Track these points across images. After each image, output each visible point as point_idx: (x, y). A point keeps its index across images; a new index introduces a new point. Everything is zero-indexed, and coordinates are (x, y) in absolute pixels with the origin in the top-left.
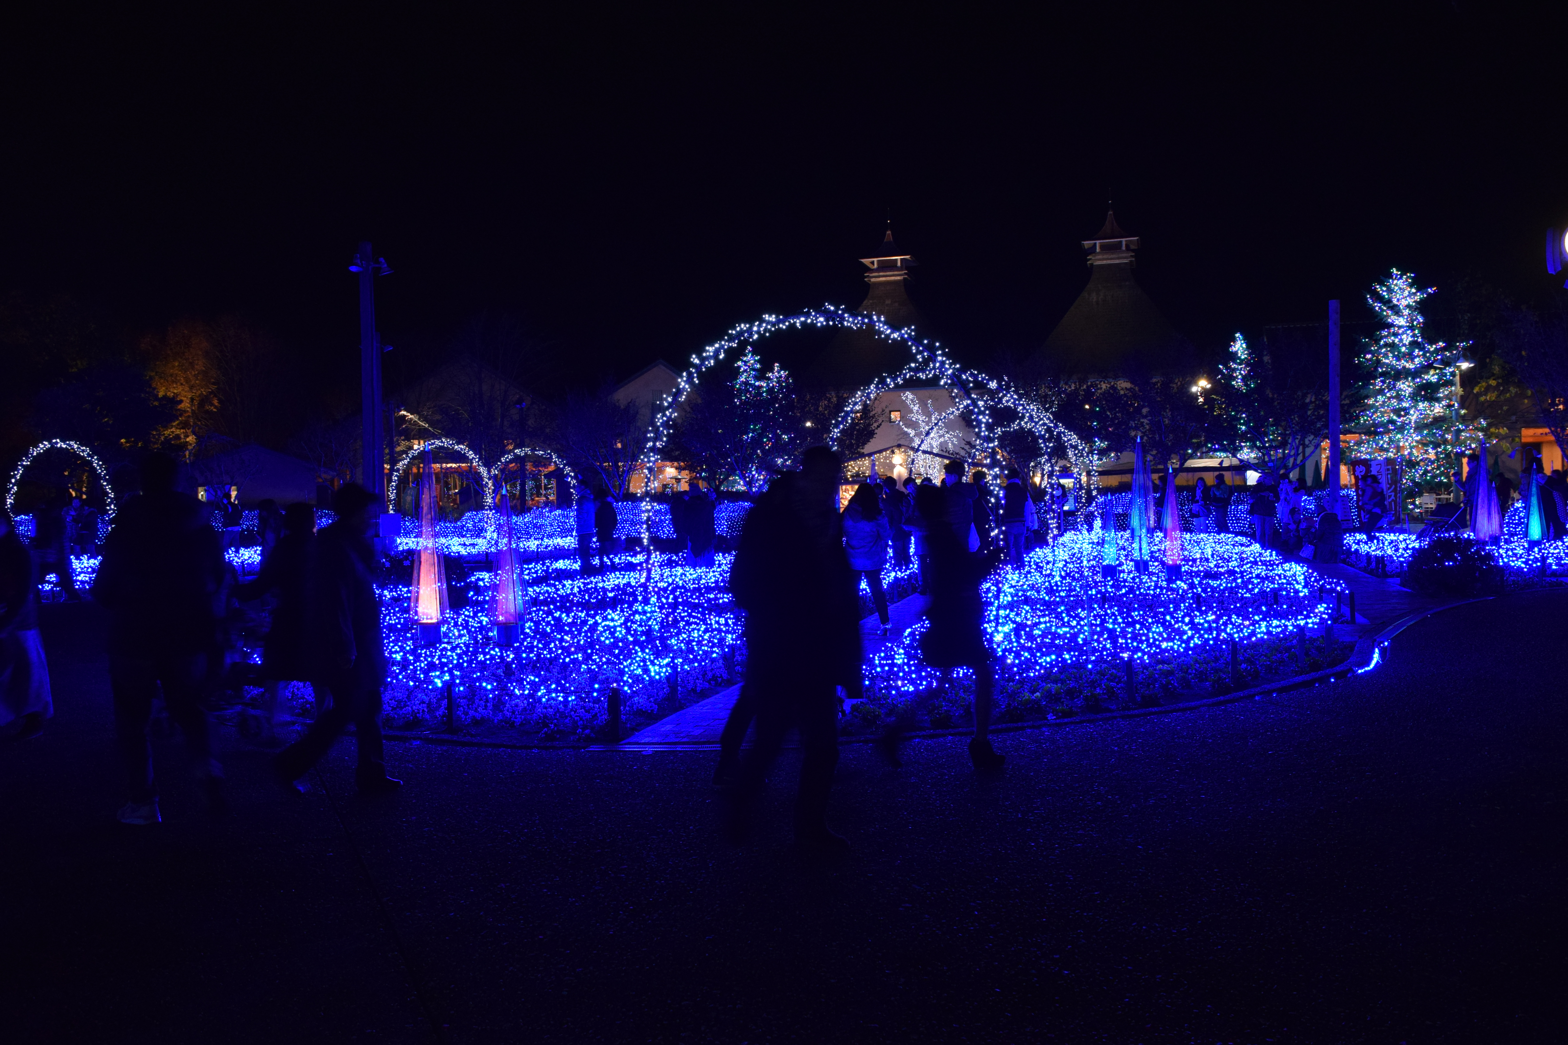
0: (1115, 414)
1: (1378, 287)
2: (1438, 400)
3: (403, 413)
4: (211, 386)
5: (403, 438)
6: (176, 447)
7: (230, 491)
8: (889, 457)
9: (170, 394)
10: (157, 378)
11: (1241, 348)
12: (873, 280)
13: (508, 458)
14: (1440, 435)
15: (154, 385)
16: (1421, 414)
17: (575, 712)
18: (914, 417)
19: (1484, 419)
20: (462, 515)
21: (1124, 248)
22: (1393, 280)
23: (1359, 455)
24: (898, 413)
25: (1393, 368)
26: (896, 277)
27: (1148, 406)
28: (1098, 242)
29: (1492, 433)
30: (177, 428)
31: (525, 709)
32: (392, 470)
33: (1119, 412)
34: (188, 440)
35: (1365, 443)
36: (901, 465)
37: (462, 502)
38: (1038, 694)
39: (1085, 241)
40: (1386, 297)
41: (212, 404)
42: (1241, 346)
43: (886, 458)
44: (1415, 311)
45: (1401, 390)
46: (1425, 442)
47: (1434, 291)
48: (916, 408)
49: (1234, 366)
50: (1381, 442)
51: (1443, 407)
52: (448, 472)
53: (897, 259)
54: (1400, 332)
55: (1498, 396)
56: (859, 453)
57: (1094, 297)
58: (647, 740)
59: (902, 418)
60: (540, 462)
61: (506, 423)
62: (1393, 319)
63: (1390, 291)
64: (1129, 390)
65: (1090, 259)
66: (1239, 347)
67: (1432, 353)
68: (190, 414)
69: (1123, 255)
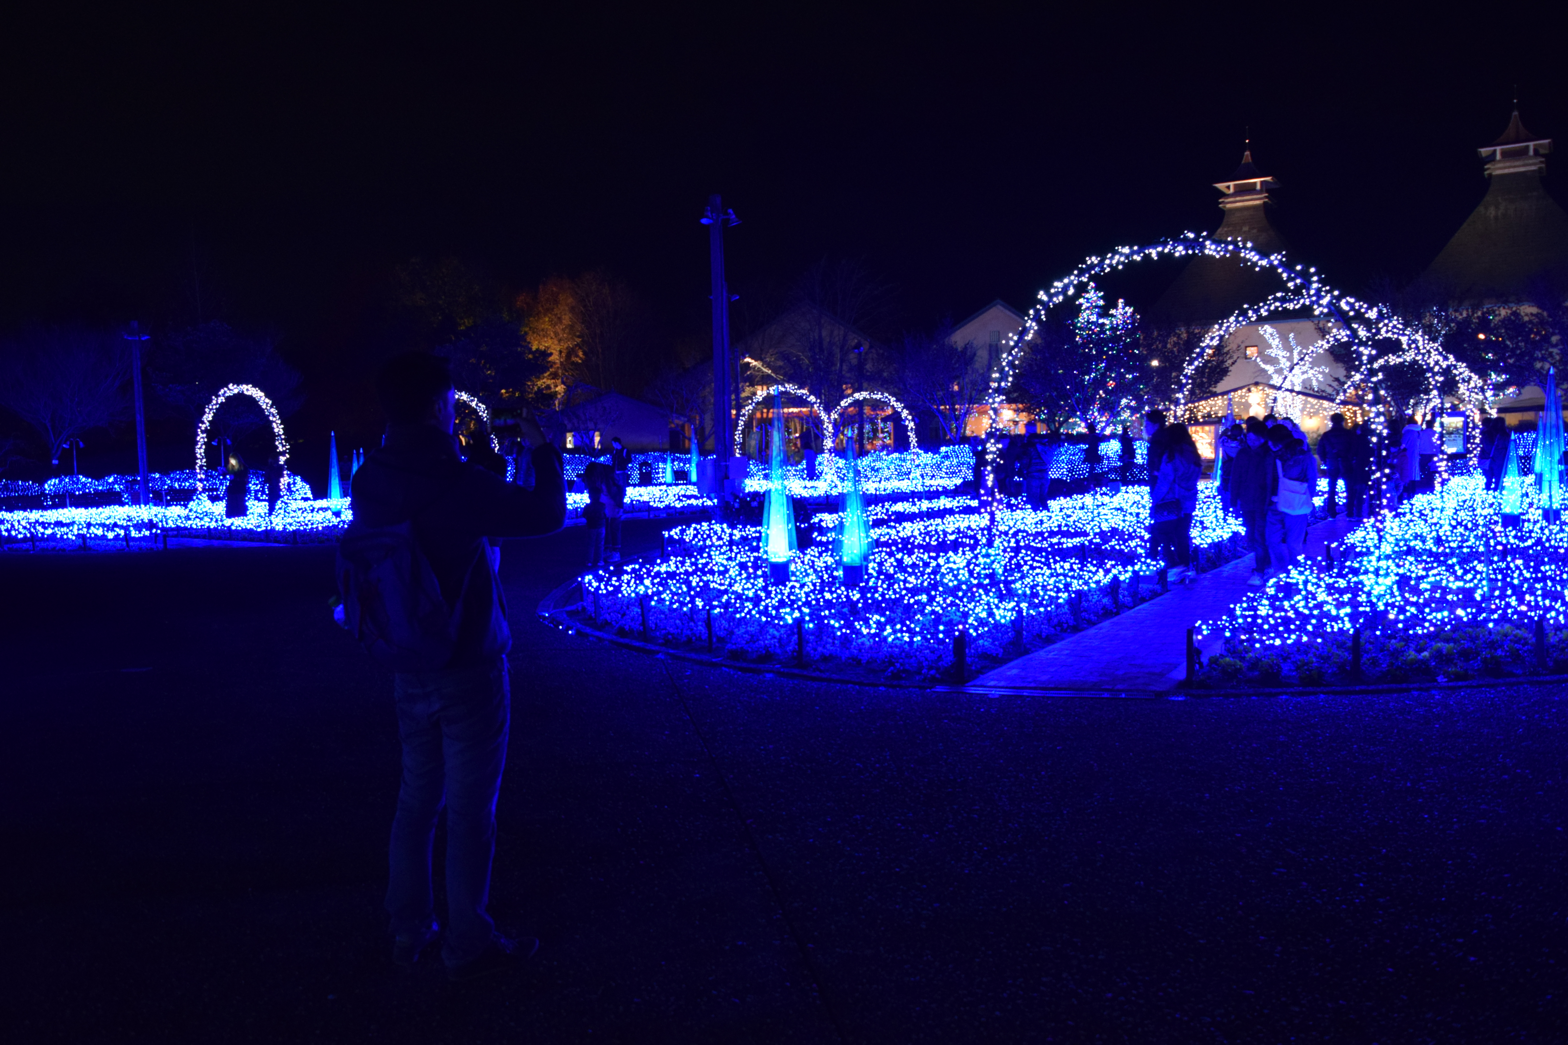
0: (1517, 343)
3: (748, 360)
4: (577, 339)
5: (747, 384)
6: (547, 397)
7: (593, 437)
8: (1245, 396)
9: (542, 348)
10: (530, 333)
12: (1228, 206)
13: (846, 402)
15: (528, 340)
17: (920, 652)
18: (1273, 352)
21: (1531, 152)
24: (1254, 349)
26: (1254, 201)
27: (1559, 333)
28: (1498, 149)
30: (548, 379)
31: (871, 647)
32: (738, 415)
33: (1522, 341)
34: (557, 389)
36: (1259, 404)
38: (1425, 654)
39: (1482, 148)
41: (577, 356)
43: (1241, 397)
48: (1276, 343)
52: (790, 417)
53: (1255, 183)
56: (1210, 392)
57: (1492, 212)
58: (992, 683)
59: (1260, 353)
60: (877, 405)
61: (845, 367)
64: (1536, 315)
65: (1488, 169)
68: (559, 366)
69: (1531, 161)
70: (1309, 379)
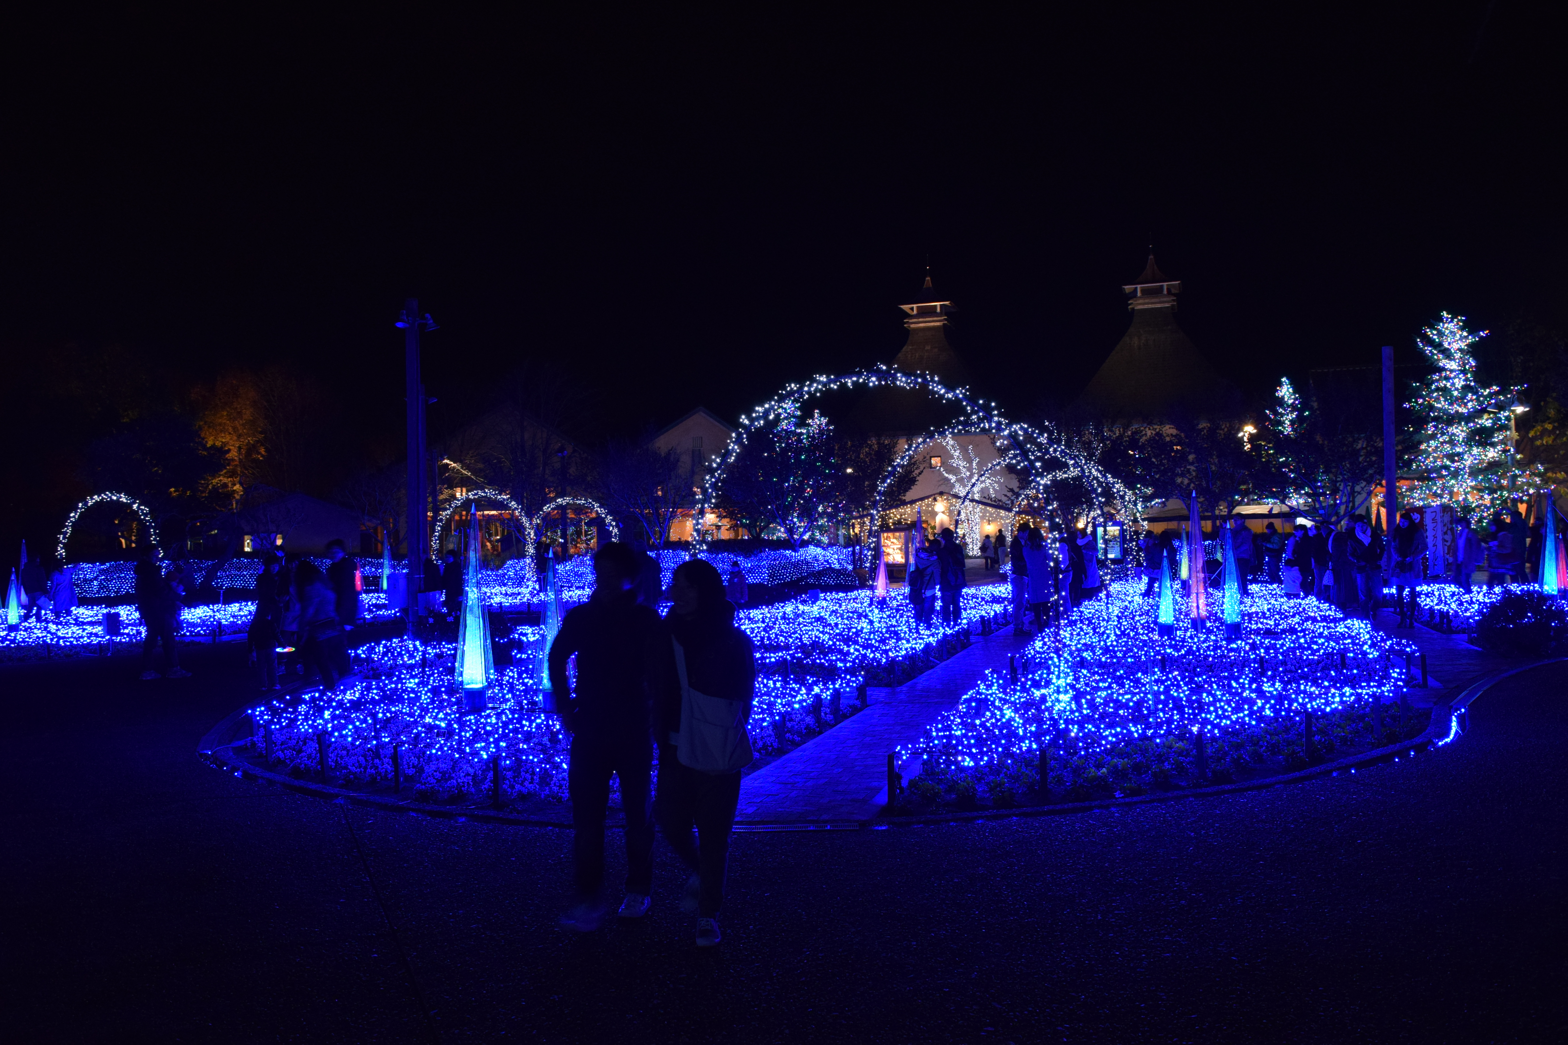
0: (1161, 461)
1: (1428, 330)
2: (1493, 445)
3: (446, 461)
4: (258, 435)
5: (446, 486)
6: (223, 496)
7: (275, 539)
8: (931, 505)
9: (218, 444)
10: (206, 428)
11: (1287, 393)
12: (912, 326)
13: (548, 507)
14: (1495, 480)
15: (202, 435)
16: (1475, 459)
18: (955, 463)
19: (1542, 464)
20: (504, 563)
21: (1165, 292)
22: (1444, 324)
23: (1412, 501)
24: (938, 460)
25: (1445, 412)
26: (935, 323)
27: (1194, 453)
28: (1139, 286)
29: (1549, 478)
30: (225, 477)
32: (435, 519)
33: (1165, 458)
34: (235, 488)
35: (1418, 489)
36: (943, 512)
37: (503, 550)
38: (1104, 770)
39: (1126, 285)
40: (1437, 340)
41: (259, 453)
42: (1288, 391)
43: (928, 505)
44: (1467, 355)
45: (1453, 434)
46: (1480, 487)
47: (1487, 334)
48: (957, 454)
49: (1281, 410)
50: (1435, 488)
51: (1498, 453)
52: (489, 519)
53: (936, 305)
54: (1452, 376)
55: (1554, 440)
56: (900, 500)
57: (1135, 342)
59: (943, 464)
60: (579, 510)
61: (547, 472)
62: (1443, 362)
63: (1440, 334)
64: (1175, 436)
65: (1131, 304)
66: (1285, 391)
67: (1485, 397)
68: (237, 463)
69: (1165, 299)
70: (987, 488)
